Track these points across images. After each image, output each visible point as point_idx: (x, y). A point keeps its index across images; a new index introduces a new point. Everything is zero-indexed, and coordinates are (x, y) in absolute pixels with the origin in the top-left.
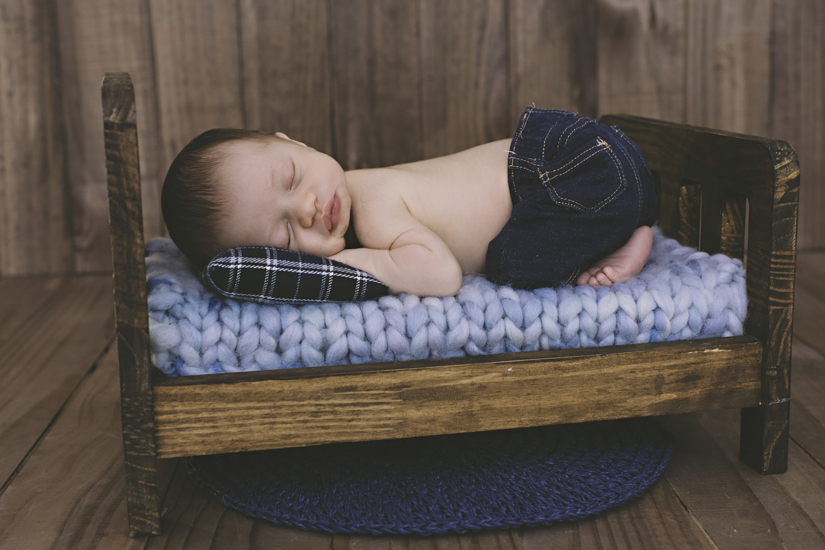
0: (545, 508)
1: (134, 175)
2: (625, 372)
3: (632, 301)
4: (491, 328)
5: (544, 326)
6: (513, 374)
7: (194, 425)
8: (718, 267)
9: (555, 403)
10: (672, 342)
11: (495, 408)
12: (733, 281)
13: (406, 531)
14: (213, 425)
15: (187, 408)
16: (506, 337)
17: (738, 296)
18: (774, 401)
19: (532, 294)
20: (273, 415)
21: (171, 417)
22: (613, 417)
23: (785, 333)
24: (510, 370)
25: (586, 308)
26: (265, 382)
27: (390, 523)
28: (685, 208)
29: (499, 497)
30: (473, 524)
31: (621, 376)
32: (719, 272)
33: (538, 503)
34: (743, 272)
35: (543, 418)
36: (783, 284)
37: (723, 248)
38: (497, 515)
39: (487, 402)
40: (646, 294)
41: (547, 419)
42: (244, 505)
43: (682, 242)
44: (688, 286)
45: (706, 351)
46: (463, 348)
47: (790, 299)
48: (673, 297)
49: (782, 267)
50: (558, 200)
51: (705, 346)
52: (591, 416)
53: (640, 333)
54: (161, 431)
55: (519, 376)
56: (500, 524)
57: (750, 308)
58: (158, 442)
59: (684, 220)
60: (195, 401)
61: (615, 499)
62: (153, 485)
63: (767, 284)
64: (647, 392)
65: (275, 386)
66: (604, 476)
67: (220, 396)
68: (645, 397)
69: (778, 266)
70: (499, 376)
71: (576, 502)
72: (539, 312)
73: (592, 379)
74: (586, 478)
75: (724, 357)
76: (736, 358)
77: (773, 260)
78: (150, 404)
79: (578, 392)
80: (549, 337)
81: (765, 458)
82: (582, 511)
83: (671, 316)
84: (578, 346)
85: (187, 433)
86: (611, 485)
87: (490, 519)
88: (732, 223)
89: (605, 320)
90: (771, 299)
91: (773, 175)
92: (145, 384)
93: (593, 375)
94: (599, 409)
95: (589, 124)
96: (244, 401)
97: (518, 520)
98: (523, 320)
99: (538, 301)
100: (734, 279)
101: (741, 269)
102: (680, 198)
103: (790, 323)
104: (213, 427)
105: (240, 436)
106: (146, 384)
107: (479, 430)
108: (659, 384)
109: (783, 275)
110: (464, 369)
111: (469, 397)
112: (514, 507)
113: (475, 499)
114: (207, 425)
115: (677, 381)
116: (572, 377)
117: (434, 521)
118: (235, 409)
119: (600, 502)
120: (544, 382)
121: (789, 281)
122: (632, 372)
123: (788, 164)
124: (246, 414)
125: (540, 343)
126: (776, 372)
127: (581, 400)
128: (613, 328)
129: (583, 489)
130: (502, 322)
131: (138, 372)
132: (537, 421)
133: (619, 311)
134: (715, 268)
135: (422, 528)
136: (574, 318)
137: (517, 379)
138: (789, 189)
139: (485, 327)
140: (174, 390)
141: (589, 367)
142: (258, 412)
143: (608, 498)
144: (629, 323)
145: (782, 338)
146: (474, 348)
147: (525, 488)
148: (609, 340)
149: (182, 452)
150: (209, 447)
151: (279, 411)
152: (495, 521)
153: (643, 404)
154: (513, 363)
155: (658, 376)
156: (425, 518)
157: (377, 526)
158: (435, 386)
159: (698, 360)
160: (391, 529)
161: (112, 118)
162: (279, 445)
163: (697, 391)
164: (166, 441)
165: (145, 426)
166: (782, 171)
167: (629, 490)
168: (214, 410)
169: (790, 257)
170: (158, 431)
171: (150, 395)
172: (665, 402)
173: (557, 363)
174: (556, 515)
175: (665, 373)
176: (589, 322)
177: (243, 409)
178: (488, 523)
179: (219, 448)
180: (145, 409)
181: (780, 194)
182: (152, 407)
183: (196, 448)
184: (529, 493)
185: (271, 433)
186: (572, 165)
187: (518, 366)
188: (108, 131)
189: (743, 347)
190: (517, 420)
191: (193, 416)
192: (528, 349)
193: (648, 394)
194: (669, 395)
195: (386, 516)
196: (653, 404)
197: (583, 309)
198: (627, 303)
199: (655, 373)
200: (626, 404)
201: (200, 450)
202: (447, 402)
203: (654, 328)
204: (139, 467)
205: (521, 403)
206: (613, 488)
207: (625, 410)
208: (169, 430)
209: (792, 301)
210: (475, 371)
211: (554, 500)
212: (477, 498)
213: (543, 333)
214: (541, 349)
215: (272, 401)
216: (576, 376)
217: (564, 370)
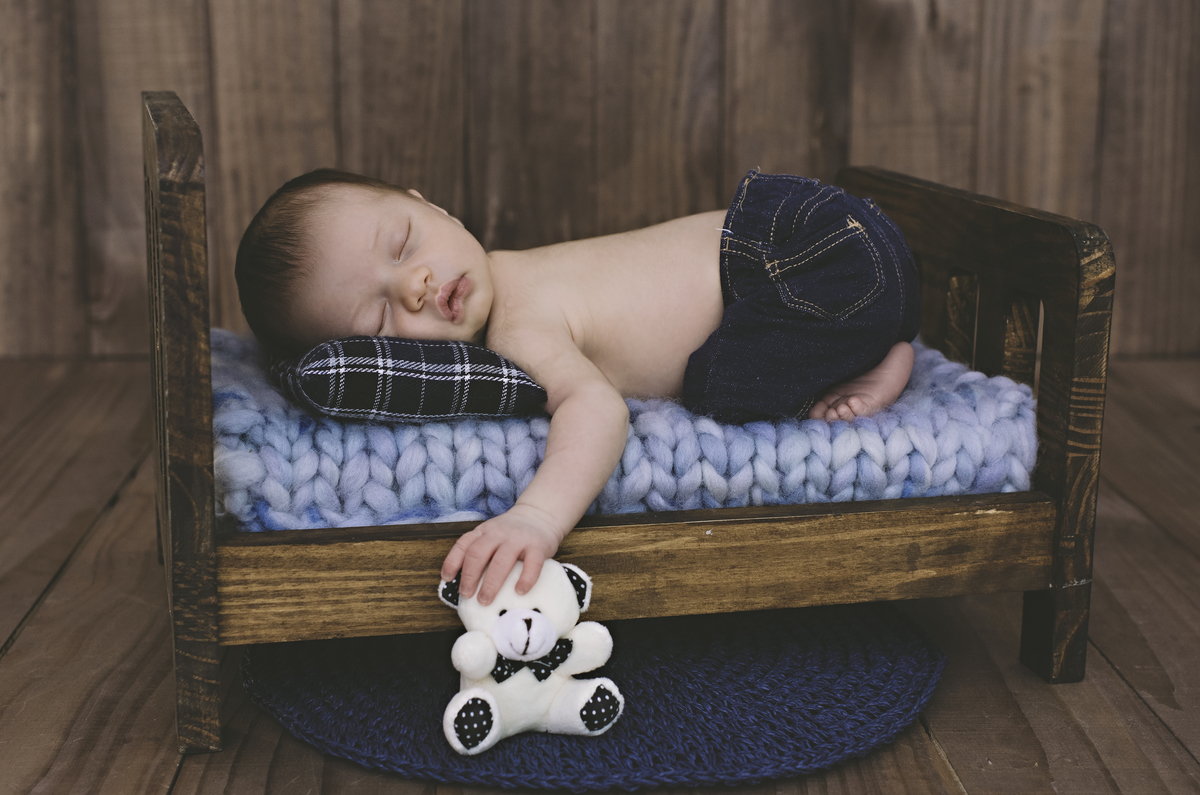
0: (751, 756)
1: (199, 255)
2: (867, 539)
3: (879, 441)
4: (683, 474)
5: (757, 473)
6: (713, 538)
7: (271, 601)
8: (999, 395)
9: (770, 579)
10: (932, 498)
11: (686, 586)
12: (1018, 415)
13: (551, 786)
14: (298, 601)
15: (263, 577)
16: (703, 487)
17: (1024, 436)
18: (1069, 583)
19: (740, 429)
20: (381, 588)
21: (241, 589)
22: (849, 601)
23: (1088, 490)
24: (708, 533)
25: (816, 450)
26: (372, 543)
27: (528, 772)
28: (955, 308)
29: (686, 739)
30: (647, 778)
31: (861, 544)
32: (999, 402)
33: (742, 749)
34: (1033, 402)
35: (752, 599)
36: (1088, 423)
37: (1007, 367)
38: (682, 766)
39: (675, 576)
40: (898, 432)
41: (757, 601)
42: (320, 737)
43: (949, 355)
44: (957, 420)
45: (978, 512)
46: (643, 500)
47: (1096, 443)
48: (936, 436)
49: (1086, 399)
50: (791, 301)
51: (978, 505)
52: (818, 599)
53: (888, 485)
54: (226, 607)
55: (721, 542)
56: (686, 780)
57: (1041, 454)
58: (221, 624)
59: (953, 324)
60: (273, 567)
61: (853, 748)
62: (214, 682)
63: (1065, 422)
64: (896, 567)
65: (384, 548)
66: (840, 711)
67: (309, 562)
68: (893, 574)
69: (1081, 398)
70: (693, 542)
71: (797, 749)
72: (750, 454)
73: (822, 548)
74: (814, 713)
75: (1002, 521)
76: (1019, 522)
77: (1074, 389)
78: (213, 570)
79: (801, 565)
80: (763, 489)
81: (1055, 660)
82: (805, 764)
83: (933, 463)
84: (804, 501)
85: (261, 611)
86: (848, 726)
87: (672, 771)
88: (1020, 333)
89: (842, 466)
90: (1071, 443)
91: (1079, 272)
92: (206, 543)
93: (822, 543)
94: (830, 589)
95: (835, 197)
96: (342, 569)
97: (712, 774)
98: (728, 464)
99: (749, 439)
100: (1021, 413)
101: (1030, 398)
102: (949, 294)
103: (1095, 477)
104: (297, 604)
105: (335, 617)
106: (208, 543)
107: (664, 615)
108: (912, 557)
109: (1087, 411)
110: (646, 531)
111: (652, 570)
112: (707, 755)
113: (652, 740)
114: (289, 600)
115: (937, 553)
116: (794, 544)
117: (591, 772)
118: (328, 580)
119: (831, 750)
120: (755, 551)
121: (1095, 419)
122: (875, 539)
123: (1100, 258)
124: (343, 586)
125: (751, 498)
126: (1073, 544)
127: (805, 577)
128: (852, 478)
129: (808, 731)
130: (697, 467)
131: (197, 526)
132: (744, 603)
133: (861, 454)
134: (994, 396)
135: (574, 782)
136: (799, 463)
137: (718, 545)
138: (1100, 293)
139: (673, 472)
140: (246, 552)
141: (818, 531)
142: (360, 584)
143: (844, 744)
144: (873, 471)
145: (1083, 496)
146: (658, 501)
147: (725, 726)
148: (846, 494)
149: (253, 637)
150: (291, 631)
151: (389, 584)
152: (679, 775)
153: (890, 583)
154: (714, 524)
155: (911, 545)
156: (579, 767)
157: (510, 775)
158: (605, 553)
159: (968, 525)
160: (530, 782)
161: (171, 175)
162: (388, 630)
163: (965, 567)
164: (233, 622)
165: (204, 601)
166: (1091, 268)
167: (874, 734)
168: (300, 581)
169: (1098, 386)
170: (221, 608)
171: (212, 559)
172: (920, 581)
173: (773, 525)
174: (767, 771)
175: (922, 541)
176: (819, 469)
177: (340, 579)
178: (669, 777)
179: (305, 633)
180: (205, 578)
181: (1087, 299)
182: (215, 575)
183: (274, 632)
184: (731, 733)
185: (377, 614)
186: (812, 253)
187: (719, 528)
188: (164, 193)
189: (1029, 507)
190: (717, 602)
191: (270, 588)
192: (734, 504)
193: (897, 570)
194: (926, 571)
195: (523, 762)
196: (904, 584)
197: (812, 452)
198: (872, 443)
199: (908, 541)
200: (866, 583)
201: (278, 635)
202: (620, 576)
203: (909, 478)
204: (195, 657)
205: (724, 578)
206: (852, 729)
207: (865, 591)
208: (236, 607)
209: (1098, 447)
210: (660, 533)
211: (765, 745)
212: (655, 739)
213: (755, 483)
214: (751, 504)
215: (380, 569)
216: (799, 543)
217: (783, 534)
